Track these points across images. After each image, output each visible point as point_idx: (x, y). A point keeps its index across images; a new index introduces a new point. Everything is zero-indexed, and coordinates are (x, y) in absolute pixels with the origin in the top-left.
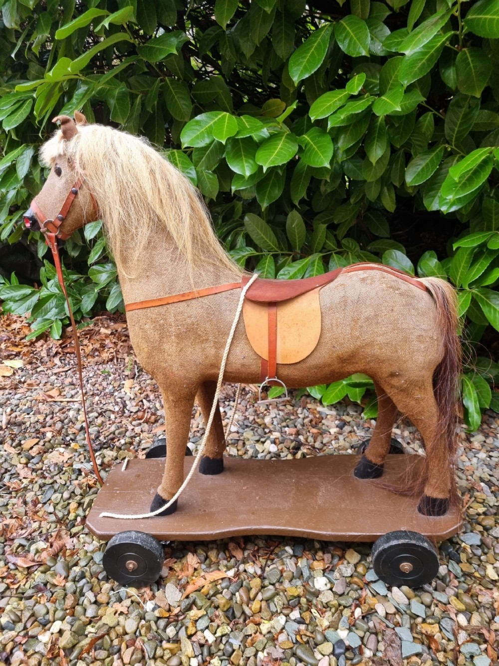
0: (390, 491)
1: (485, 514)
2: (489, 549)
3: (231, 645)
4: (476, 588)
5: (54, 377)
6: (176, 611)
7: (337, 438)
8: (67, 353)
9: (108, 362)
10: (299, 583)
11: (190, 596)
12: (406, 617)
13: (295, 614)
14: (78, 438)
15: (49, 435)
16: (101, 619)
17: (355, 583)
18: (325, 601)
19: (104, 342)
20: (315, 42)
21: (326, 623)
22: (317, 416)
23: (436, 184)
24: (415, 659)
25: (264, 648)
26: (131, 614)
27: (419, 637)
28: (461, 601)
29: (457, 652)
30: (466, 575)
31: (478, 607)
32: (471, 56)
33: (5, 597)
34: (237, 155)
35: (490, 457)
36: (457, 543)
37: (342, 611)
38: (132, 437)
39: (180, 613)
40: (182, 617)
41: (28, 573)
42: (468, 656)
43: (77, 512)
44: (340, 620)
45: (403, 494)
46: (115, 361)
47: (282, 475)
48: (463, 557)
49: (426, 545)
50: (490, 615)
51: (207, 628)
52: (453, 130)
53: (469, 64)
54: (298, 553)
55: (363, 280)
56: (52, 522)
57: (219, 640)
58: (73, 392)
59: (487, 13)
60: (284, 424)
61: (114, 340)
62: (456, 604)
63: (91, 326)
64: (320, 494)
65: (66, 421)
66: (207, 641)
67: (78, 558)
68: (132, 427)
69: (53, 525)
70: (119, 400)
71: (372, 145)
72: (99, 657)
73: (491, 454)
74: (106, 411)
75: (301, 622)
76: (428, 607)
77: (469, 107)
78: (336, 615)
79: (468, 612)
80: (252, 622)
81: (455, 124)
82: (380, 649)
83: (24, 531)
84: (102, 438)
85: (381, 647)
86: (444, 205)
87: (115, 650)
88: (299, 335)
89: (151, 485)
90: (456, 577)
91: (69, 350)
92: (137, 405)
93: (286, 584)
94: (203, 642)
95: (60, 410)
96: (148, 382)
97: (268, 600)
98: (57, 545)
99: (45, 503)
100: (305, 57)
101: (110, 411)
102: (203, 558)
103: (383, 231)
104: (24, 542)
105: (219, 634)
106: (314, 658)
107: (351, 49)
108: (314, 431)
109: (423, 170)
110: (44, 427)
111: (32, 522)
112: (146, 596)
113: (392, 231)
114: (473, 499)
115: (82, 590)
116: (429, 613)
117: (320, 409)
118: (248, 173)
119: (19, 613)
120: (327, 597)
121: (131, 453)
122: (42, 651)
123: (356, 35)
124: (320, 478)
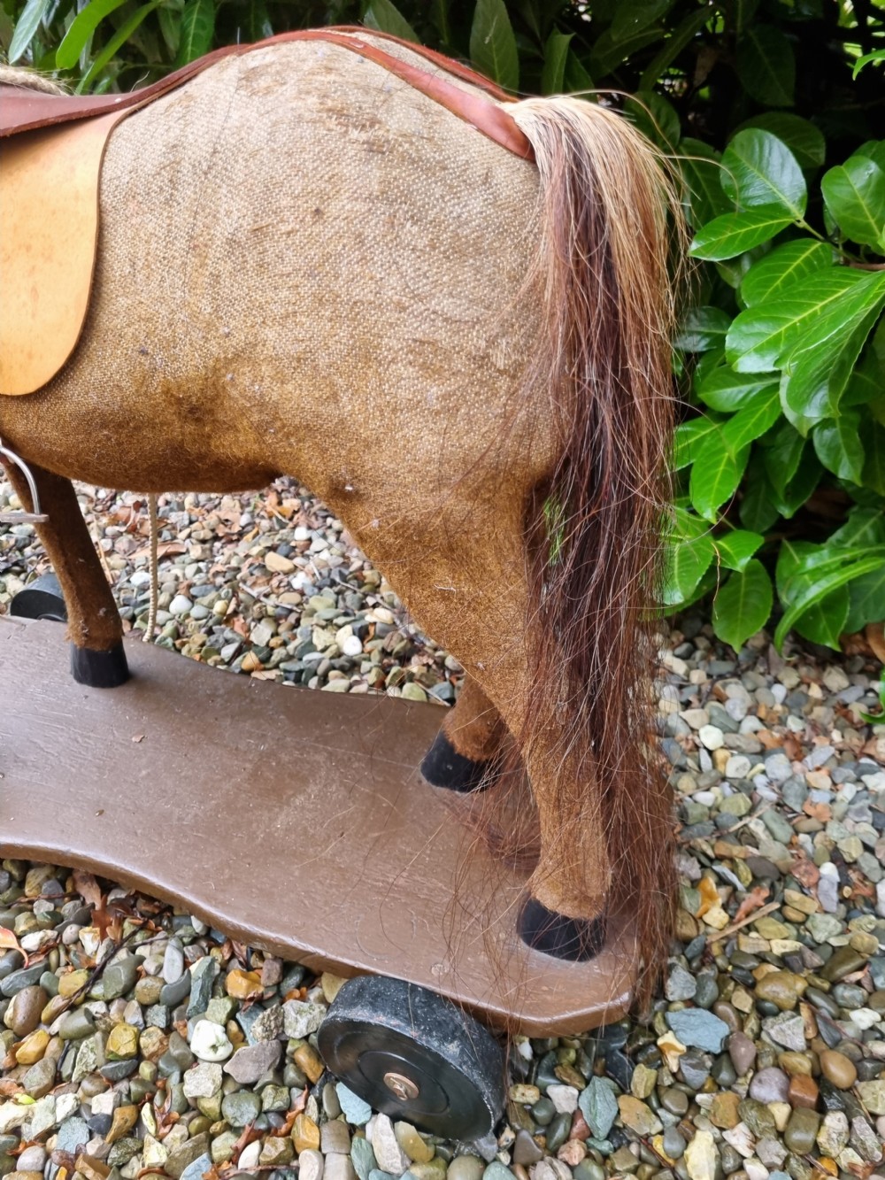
13: (106, 1102)
18: (193, 1090)
36: (650, 1029)
44: (196, 1156)
48: (642, 1077)
75: (100, 1127)
88: (34, 292)
97: (70, 1041)
114: (776, 905)
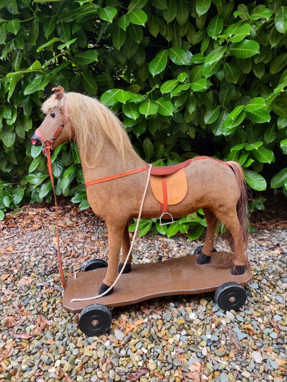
0: (216, 267)
1: (257, 275)
2: (263, 289)
3: (157, 352)
4: (262, 306)
5: (6, 241)
6: (123, 343)
7: (178, 252)
8: (10, 227)
9: (38, 230)
10: (182, 318)
11: (128, 334)
12: (236, 323)
13: (184, 332)
14: (34, 270)
15: (16, 271)
16: (83, 354)
17: (208, 313)
18: (196, 323)
19: (33, 219)
20: (160, 58)
21: (200, 333)
22: (165, 243)
23: (217, 123)
24: (244, 340)
25: (173, 351)
26: (99, 348)
27: (244, 330)
28: (258, 312)
29: (262, 333)
30: (257, 302)
31: (266, 314)
32: (230, 66)
33: (19, 356)
34: (128, 110)
35: (252, 251)
36: (249, 289)
37: (206, 326)
38: (67, 266)
39: (125, 344)
40: (127, 345)
41: (29, 342)
42: (267, 334)
43: (48, 307)
44: (206, 330)
45: (223, 268)
46: (43, 228)
47: (162, 268)
48: (253, 294)
49: (240, 287)
50: (271, 316)
51: (142, 346)
52: (223, 99)
53: (229, 70)
54: (177, 305)
55: (204, 163)
56: (34, 315)
57: (149, 351)
58: (22, 247)
59: (239, 48)
60: (149, 249)
61: (39, 218)
62: (255, 314)
63: (21, 212)
64: (184, 274)
65: (24, 263)
66: (144, 352)
67: (58, 329)
68: (66, 261)
69: (36, 316)
70: (52, 248)
71: (189, 105)
72: (88, 372)
73: (252, 250)
74: (46, 255)
75: (187, 335)
76: (244, 317)
77: (230, 89)
78: (204, 328)
79: (262, 316)
80: (164, 340)
81: (224, 96)
82: (227, 339)
83: (18, 322)
84: (48, 269)
85: (228, 338)
86: (224, 132)
87: (96, 367)
88: (177, 191)
89: (94, 283)
90: (252, 303)
91: (11, 226)
92: (64, 250)
93: (175, 320)
94: (142, 353)
95: (17, 258)
96: (67, 237)
97: (169, 329)
98: (42, 325)
99: (26, 306)
100: (156, 64)
101: (49, 254)
102: (129, 316)
103: (188, 148)
104: (21, 328)
105: (149, 348)
106: (199, 349)
107: (177, 61)
108: (167, 250)
109: (212, 117)
110: (11, 267)
111: (21, 316)
112: (104, 339)
113: (192, 148)
115: (66, 343)
116: (245, 320)
117: (165, 240)
118: (135, 118)
119: (33, 362)
120: (197, 322)
121: (69, 274)
122: (54, 376)
123: (179, 55)
124: (181, 267)
